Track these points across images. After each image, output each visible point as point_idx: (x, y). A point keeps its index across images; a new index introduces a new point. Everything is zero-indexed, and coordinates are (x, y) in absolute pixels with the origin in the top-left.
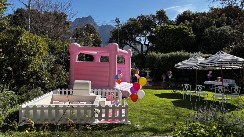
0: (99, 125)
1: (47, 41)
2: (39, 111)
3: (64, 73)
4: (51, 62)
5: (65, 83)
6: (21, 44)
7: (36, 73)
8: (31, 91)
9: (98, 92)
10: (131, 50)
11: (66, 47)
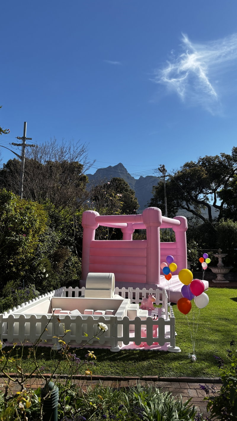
0: (124, 352)
1: (48, 209)
2: (27, 324)
3: (74, 259)
4: (54, 242)
5: (75, 277)
6: (7, 216)
7: (29, 261)
8: (19, 291)
9: (128, 292)
10: (185, 218)
11: (78, 216)
